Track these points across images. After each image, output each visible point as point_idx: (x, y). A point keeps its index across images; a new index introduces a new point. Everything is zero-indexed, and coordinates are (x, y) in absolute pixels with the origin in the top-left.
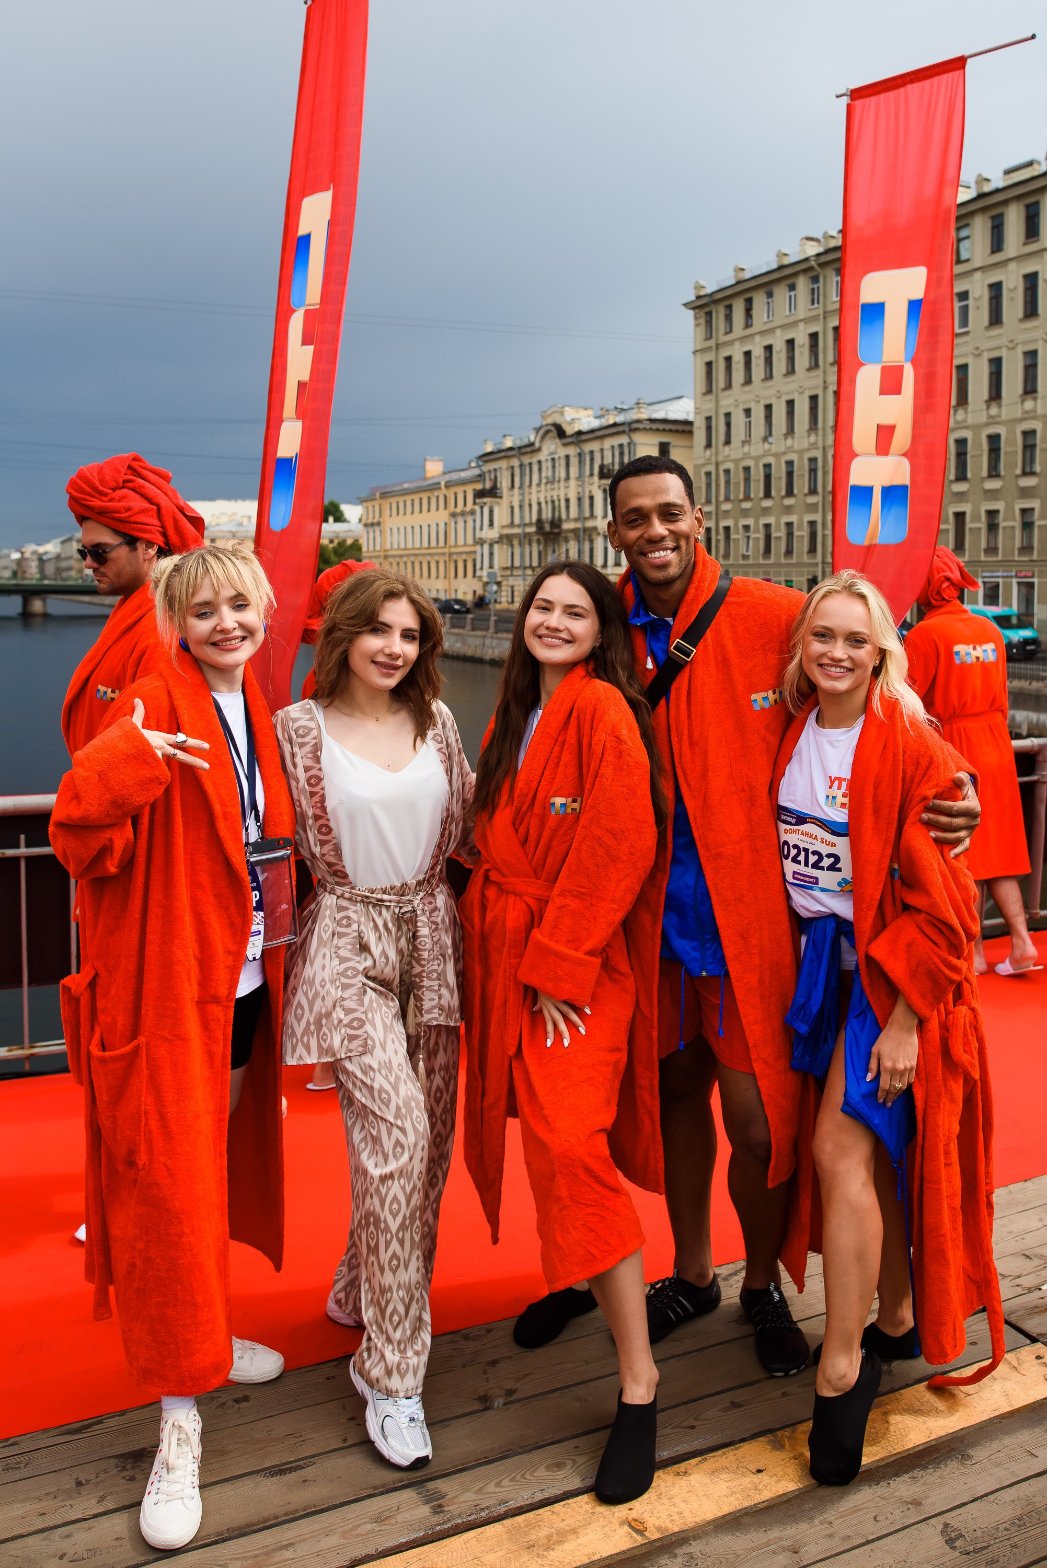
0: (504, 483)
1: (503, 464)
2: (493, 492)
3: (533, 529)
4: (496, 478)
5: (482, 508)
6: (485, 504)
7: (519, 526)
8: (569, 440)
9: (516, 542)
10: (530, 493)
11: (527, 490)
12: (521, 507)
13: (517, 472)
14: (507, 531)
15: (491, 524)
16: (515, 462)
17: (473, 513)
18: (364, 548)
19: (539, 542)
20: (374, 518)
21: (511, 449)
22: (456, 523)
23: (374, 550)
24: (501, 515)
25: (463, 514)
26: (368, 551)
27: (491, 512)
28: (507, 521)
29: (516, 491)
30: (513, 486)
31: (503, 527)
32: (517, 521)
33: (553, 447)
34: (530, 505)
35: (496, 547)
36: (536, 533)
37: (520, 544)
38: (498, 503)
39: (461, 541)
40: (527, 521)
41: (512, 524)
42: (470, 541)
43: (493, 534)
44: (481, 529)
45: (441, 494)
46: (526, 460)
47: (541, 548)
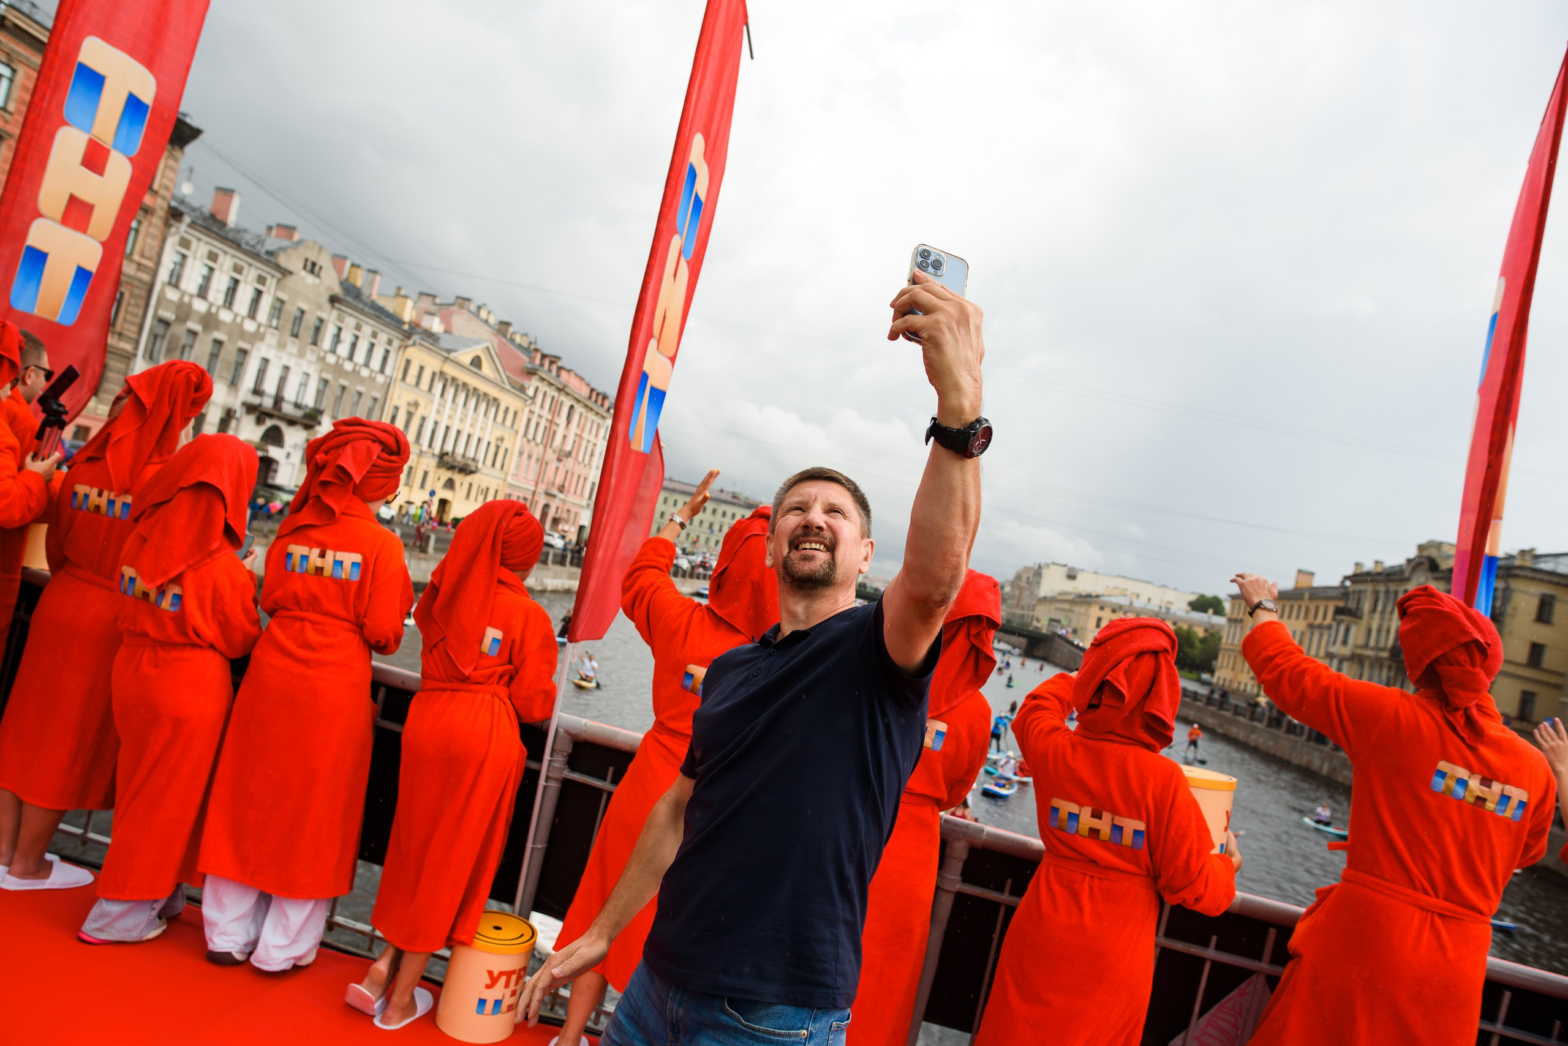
0: (1366, 607)
1: (1369, 588)
2: (1354, 614)
3: (1385, 655)
4: (1359, 600)
5: (1339, 624)
6: (1342, 621)
7: (1372, 649)
8: (1440, 575)
9: (1367, 664)
10: (1390, 620)
11: (1387, 615)
12: (1379, 631)
13: (1382, 596)
14: (1359, 651)
15: (1345, 642)
16: (1382, 588)
17: (1329, 627)
18: (1224, 640)
19: (1390, 668)
20: (1238, 614)
21: (1379, 574)
22: (1312, 634)
23: (1232, 644)
24: (1357, 635)
25: (1320, 627)
26: (1226, 643)
27: (1347, 630)
28: (1361, 641)
29: (1377, 616)
30: (1374, 610)
31: (1357, 647)
32: (1372, 643)
33: (1422, 579)
34: (1388, 632)
35: (1346, 665)
36: (1389, 659)
37: (1372, 667)
38: (1356, 623)
39: (1313, 652)
40: (1382, 645)
41: (1366, 646)
42: (1322, 653)
43: (1346, 651)
44: (1334, 643)
45: (1304, 605)
46: (1392, 587)
47: (1392, 674)
